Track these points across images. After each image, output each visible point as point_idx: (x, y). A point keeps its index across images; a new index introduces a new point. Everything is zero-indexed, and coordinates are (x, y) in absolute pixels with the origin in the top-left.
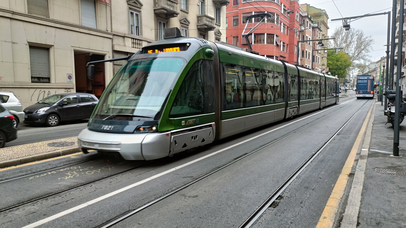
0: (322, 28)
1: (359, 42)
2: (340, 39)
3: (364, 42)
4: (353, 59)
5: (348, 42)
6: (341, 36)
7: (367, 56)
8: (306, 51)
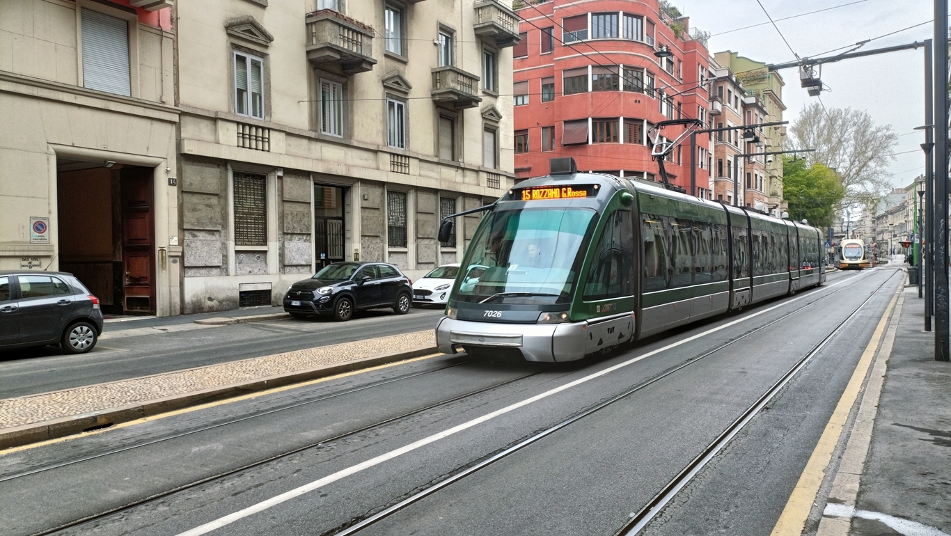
0: (769, 106)
1: (862, 141)
2: (815, 135)
3: (871, 141)
4: (848, 182)
5: (835, 140)
6: (815, 127)
7: (881, 173)
8: (727, 162)
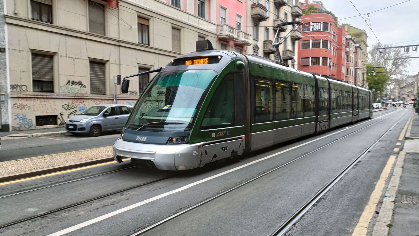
0: (363, 46)
1: (397, 58)
2: (378, 55)
4: (391, 74)
5: (386, 58)
7: (404, 71)
